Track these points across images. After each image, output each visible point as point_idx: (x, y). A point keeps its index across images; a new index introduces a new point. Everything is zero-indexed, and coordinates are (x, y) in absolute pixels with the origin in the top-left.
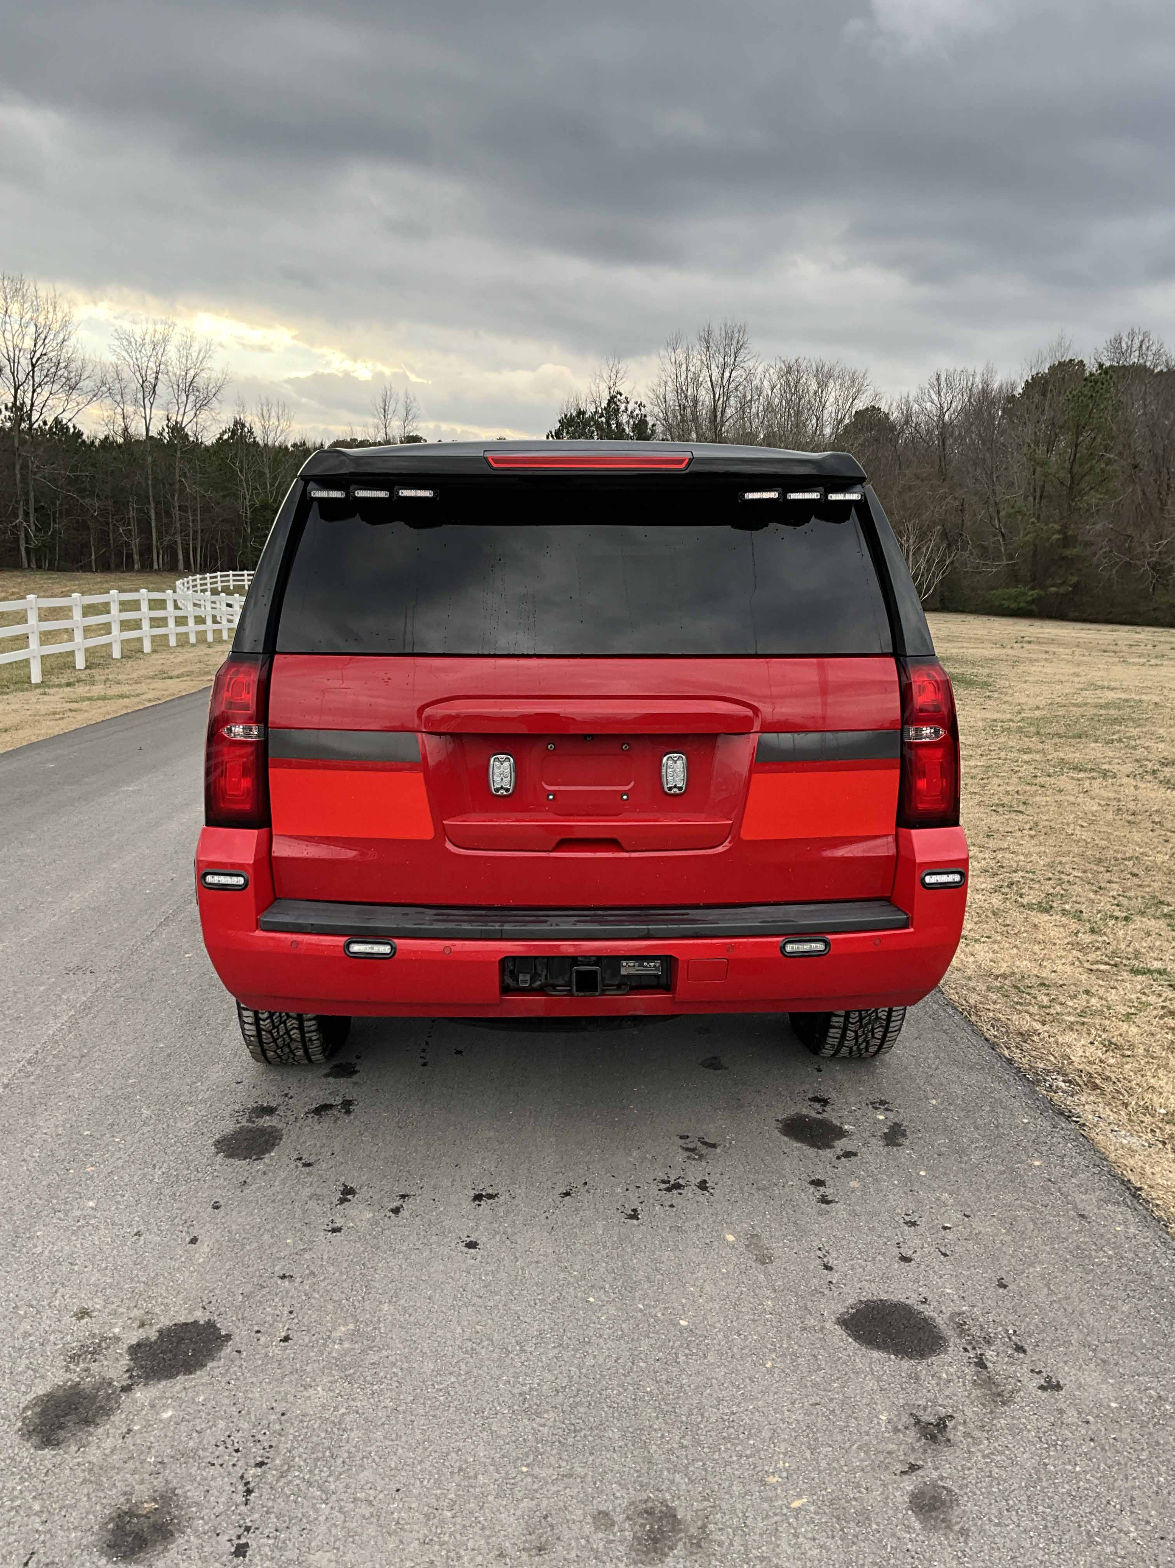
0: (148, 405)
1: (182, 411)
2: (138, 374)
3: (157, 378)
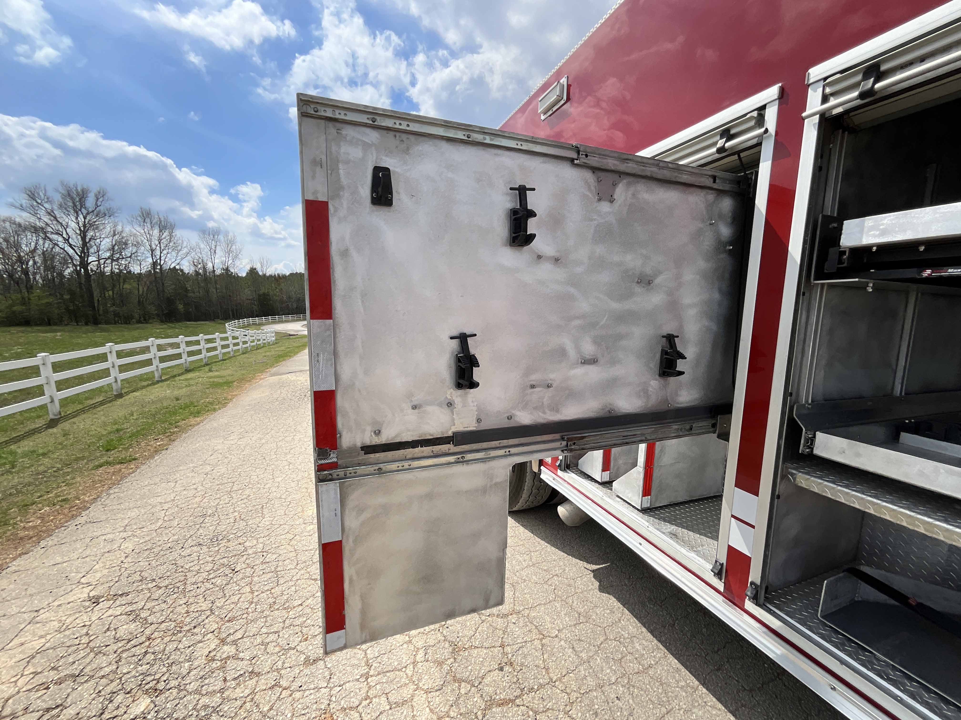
0: (213, 258)
1: (227, 260)
2: (208, 247)
3: (216, 248)
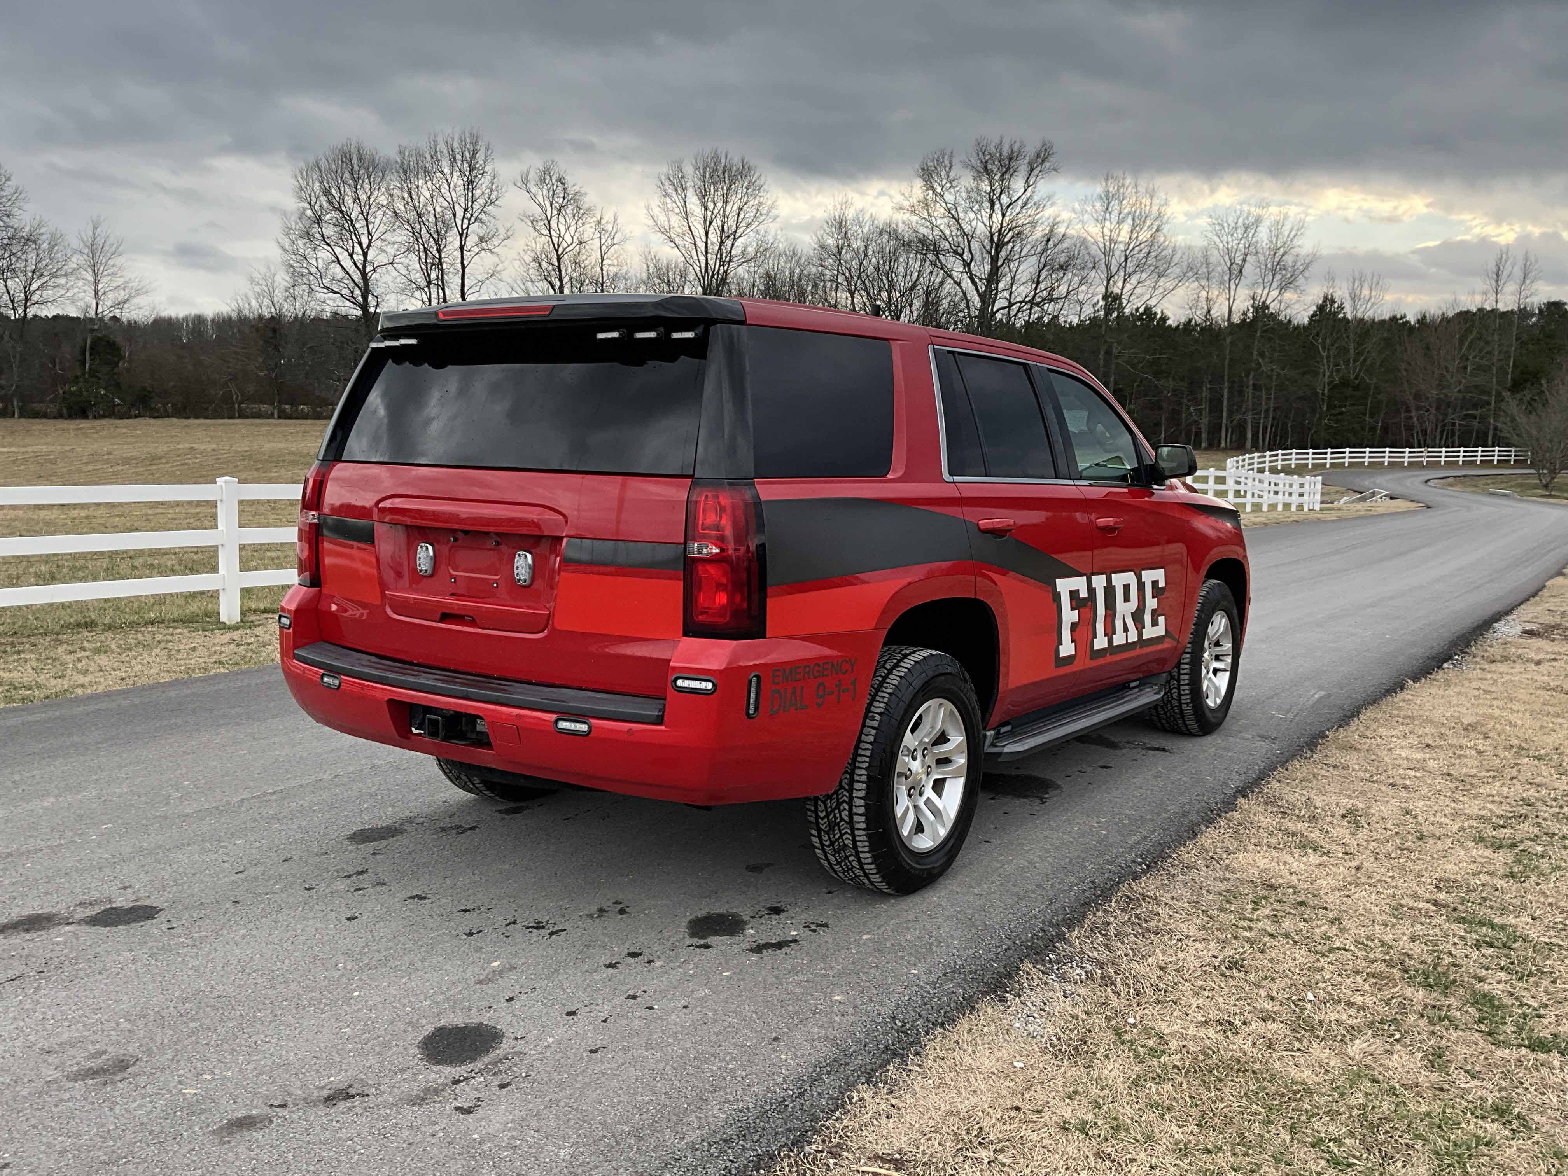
0: (1233, 287)
1: (1267, 290)
3: (1244, 260)
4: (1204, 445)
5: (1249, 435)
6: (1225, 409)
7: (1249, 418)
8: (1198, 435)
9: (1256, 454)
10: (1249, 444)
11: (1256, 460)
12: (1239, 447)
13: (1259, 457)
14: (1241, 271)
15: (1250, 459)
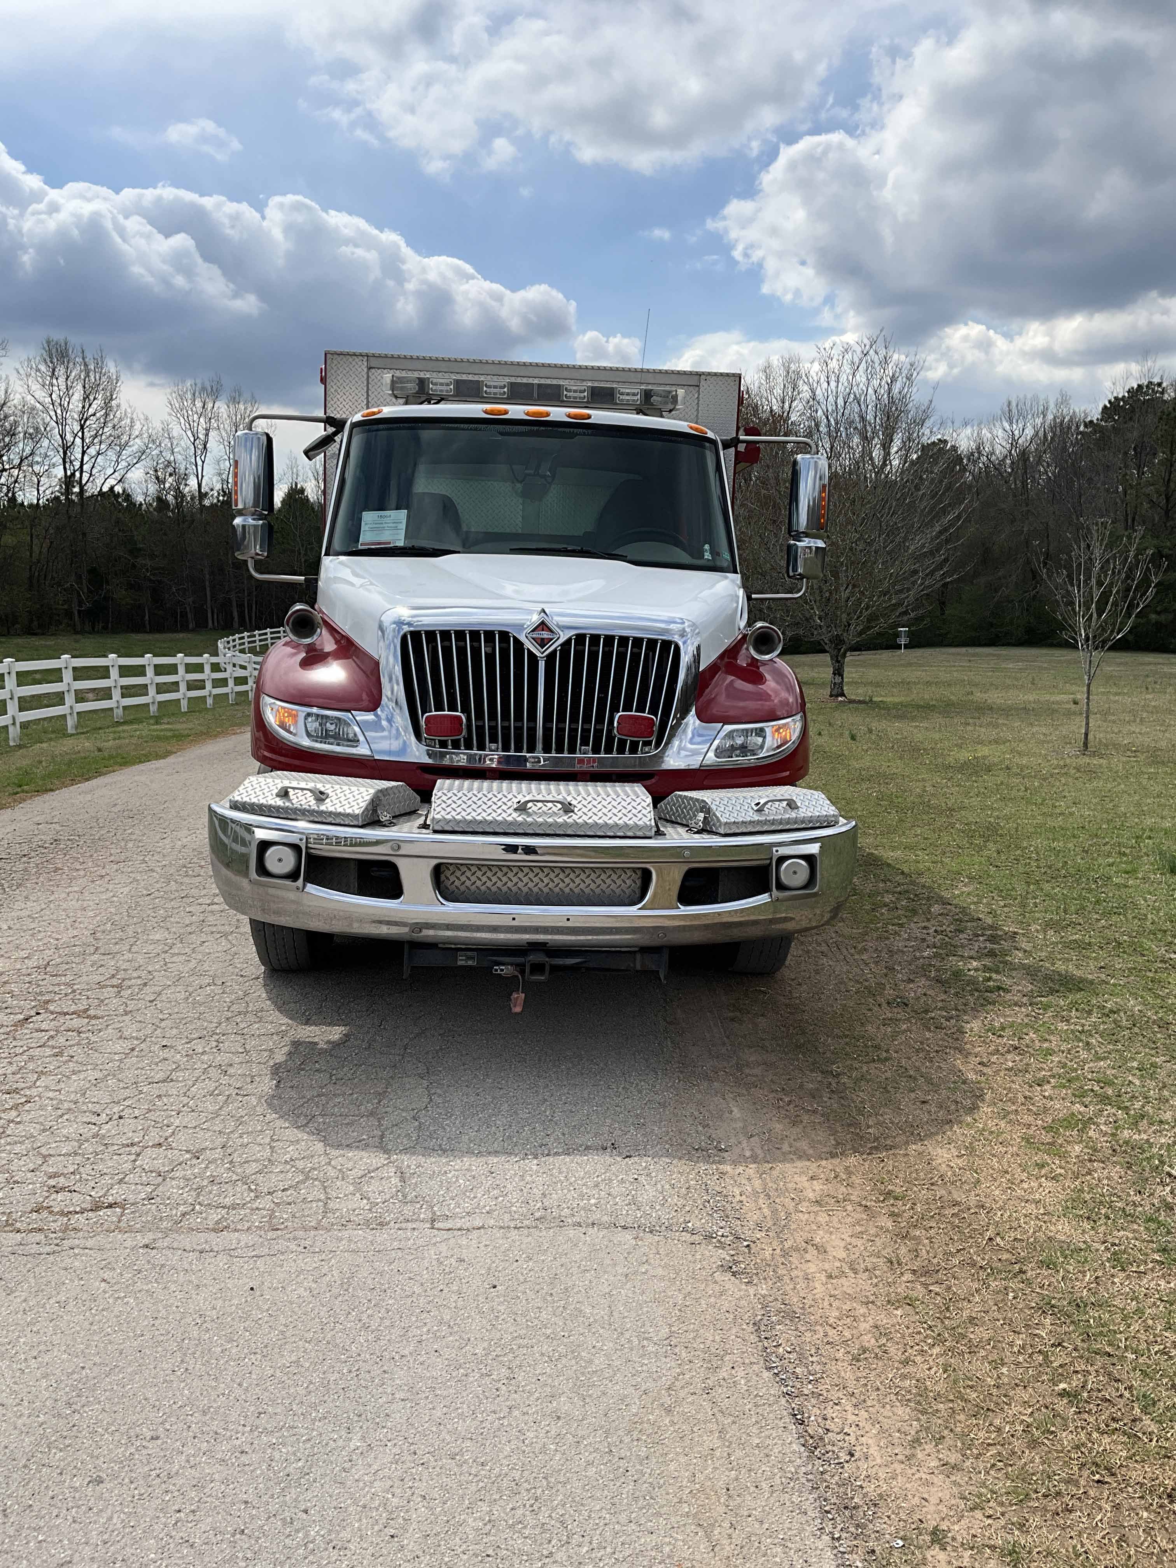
0: (200, 463)
2: (189, 433)
3: (207, 436)
4: (191, 626)
5: (235, 614)
6: (208, 589)
7: (233, 596)
8: (184, 615)
9: (246, 634)
10: (236, 625)
11: (246, 640)
12: (227, 628)
13: (249, 637)
14: (205, 448)
15: (240, 639)
